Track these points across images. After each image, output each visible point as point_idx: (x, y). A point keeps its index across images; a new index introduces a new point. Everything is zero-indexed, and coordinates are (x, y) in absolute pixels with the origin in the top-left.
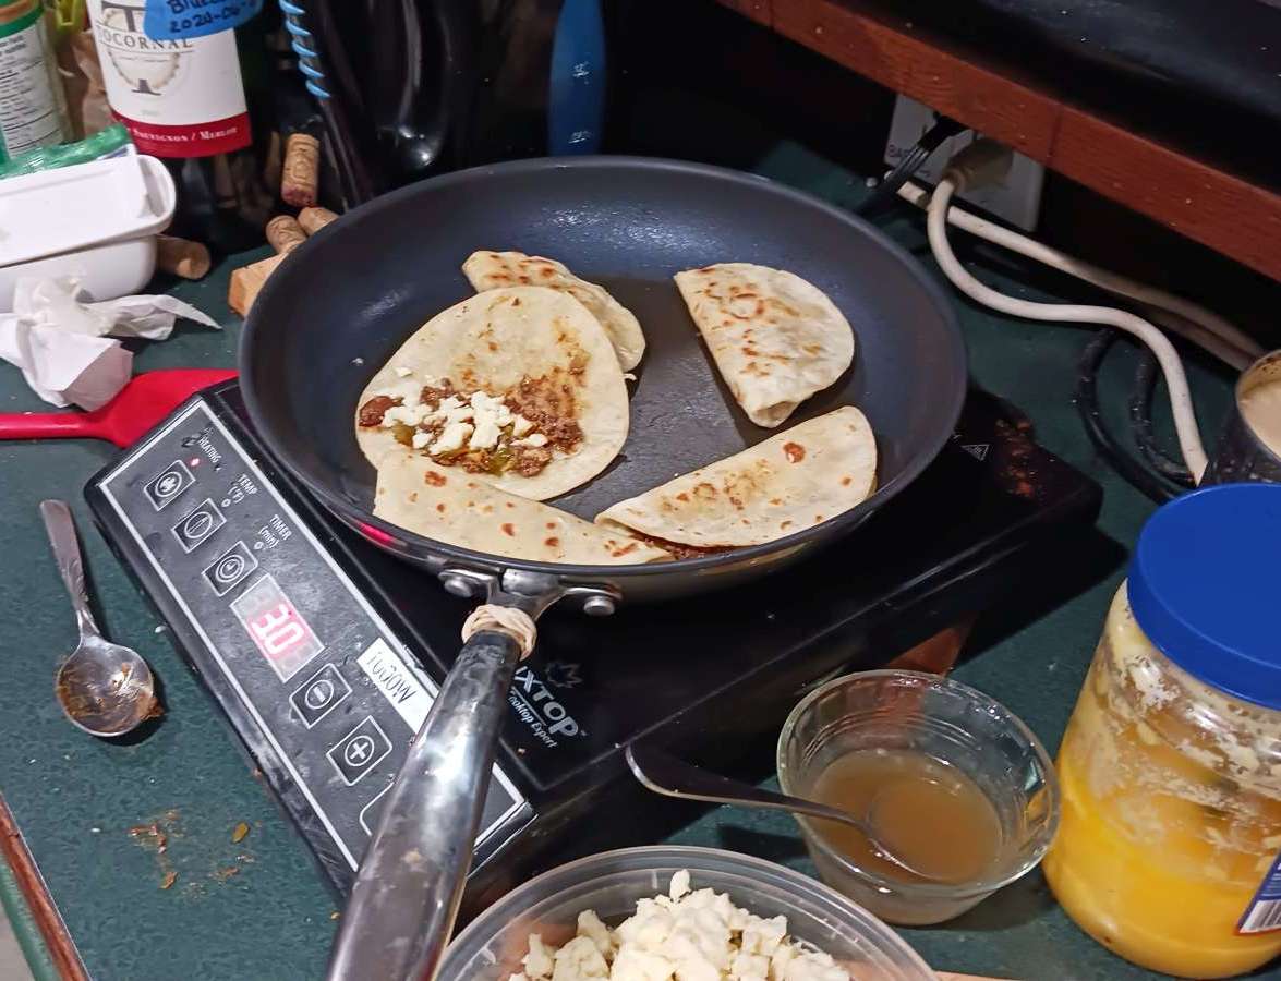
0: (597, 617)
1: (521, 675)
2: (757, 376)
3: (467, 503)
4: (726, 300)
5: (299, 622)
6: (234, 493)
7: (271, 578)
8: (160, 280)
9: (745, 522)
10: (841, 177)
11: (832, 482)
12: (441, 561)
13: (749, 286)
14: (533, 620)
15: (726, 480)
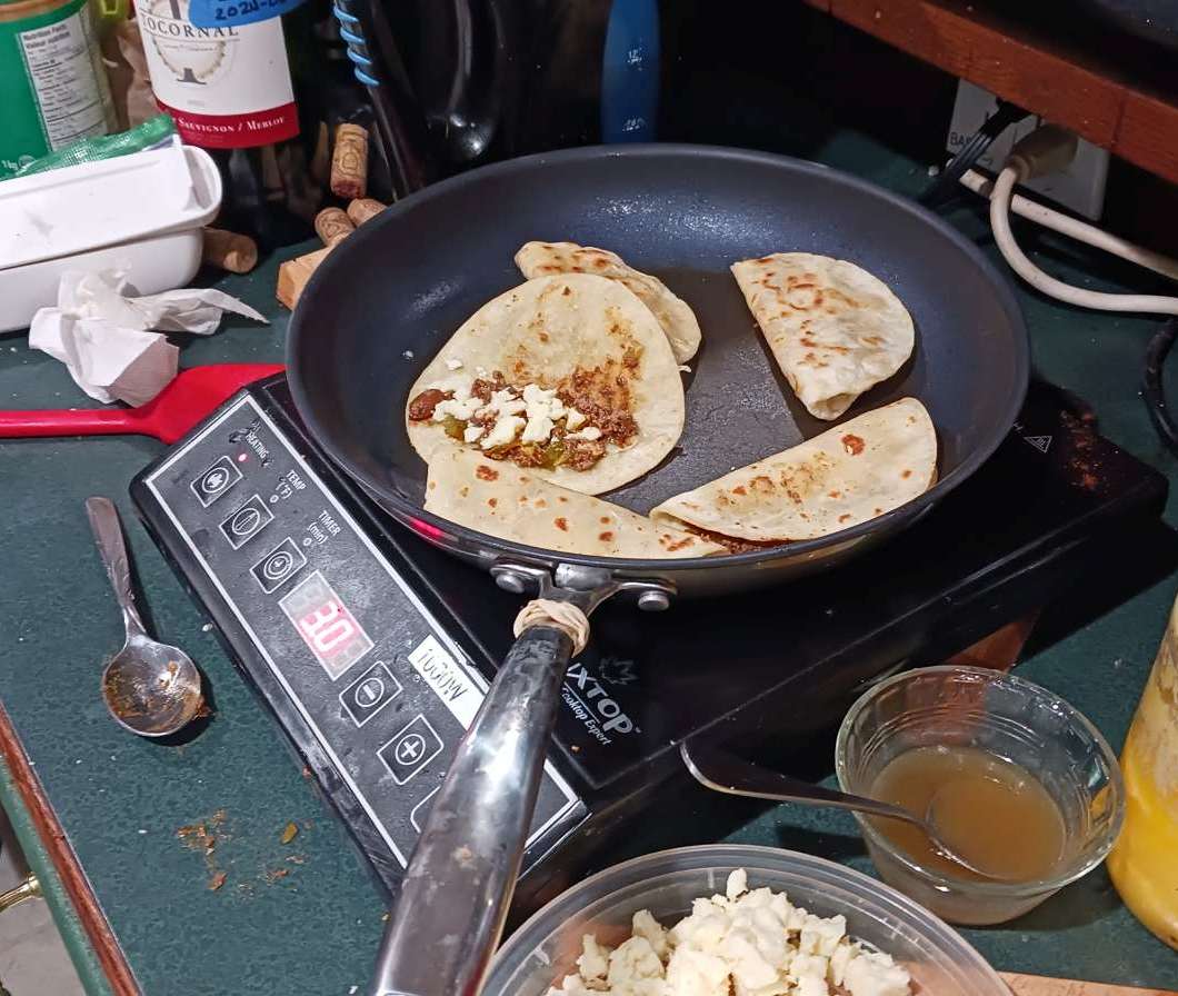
0: (652, 612)
1: (573, 672)
2: (815, 368)
3: (519, 498)
4: (784, 290)
5: (349, 620)
6: (283, 488)
7: (320, 575)
8: (208, 273)
9: (804, 516)
10: (902, 165)
11: (892, 474)
12: (493, 556)
13: (808, 276)
14: (586, 615)
15: (783, 473)
